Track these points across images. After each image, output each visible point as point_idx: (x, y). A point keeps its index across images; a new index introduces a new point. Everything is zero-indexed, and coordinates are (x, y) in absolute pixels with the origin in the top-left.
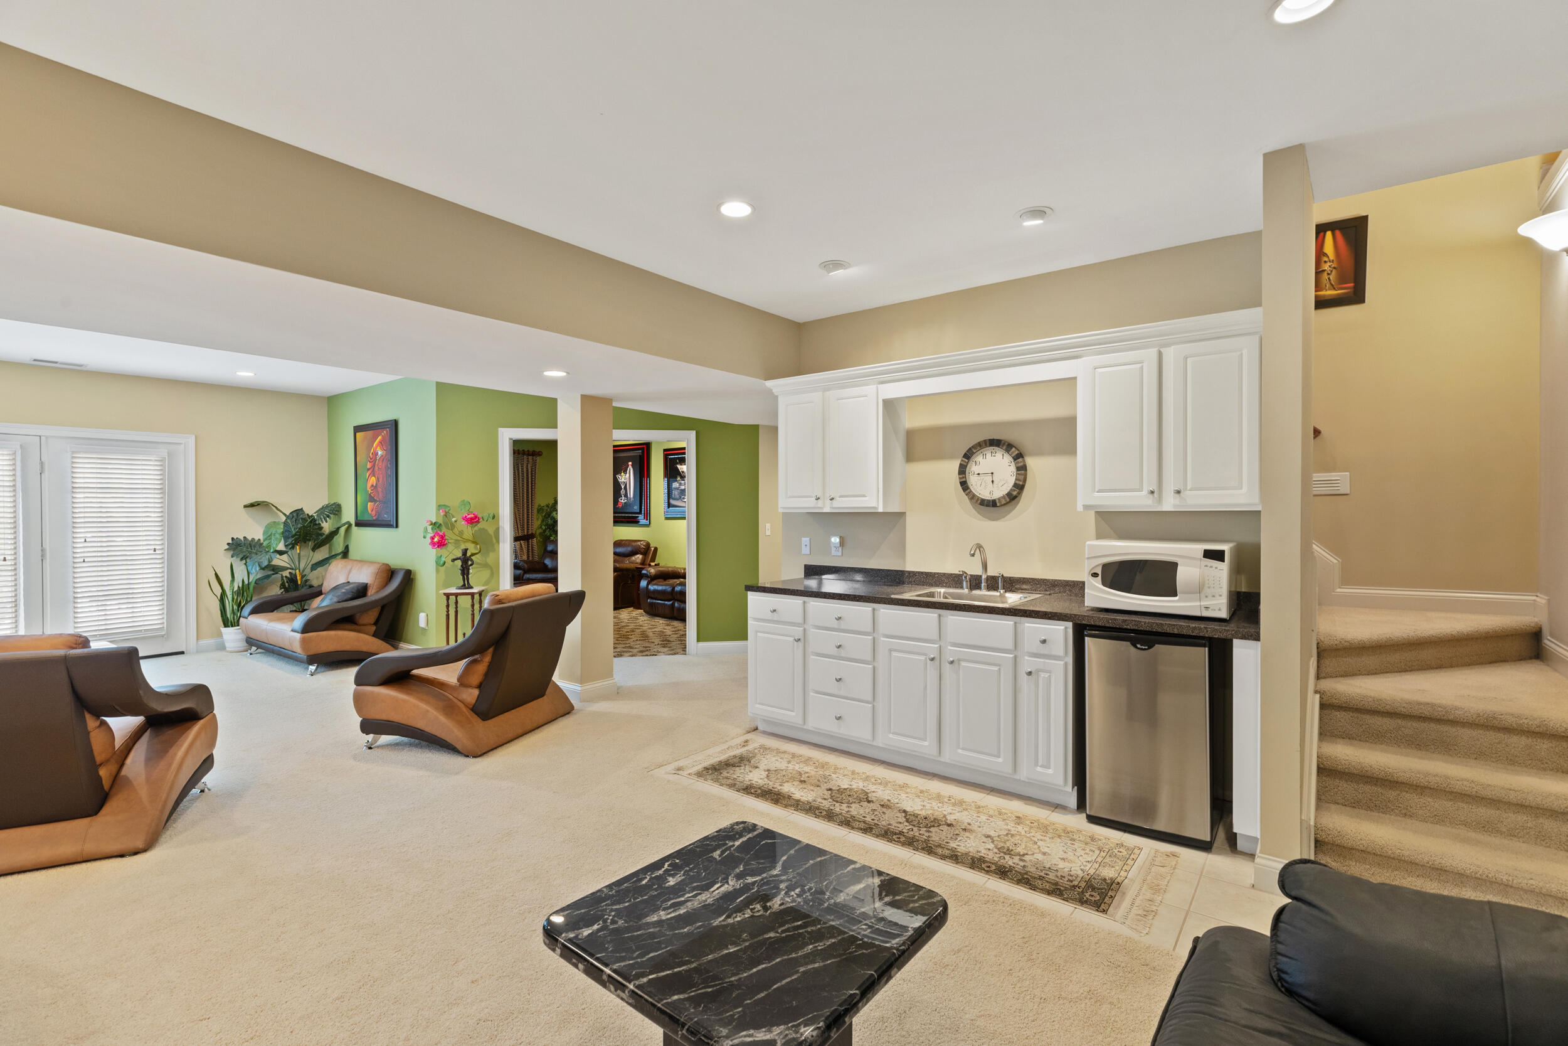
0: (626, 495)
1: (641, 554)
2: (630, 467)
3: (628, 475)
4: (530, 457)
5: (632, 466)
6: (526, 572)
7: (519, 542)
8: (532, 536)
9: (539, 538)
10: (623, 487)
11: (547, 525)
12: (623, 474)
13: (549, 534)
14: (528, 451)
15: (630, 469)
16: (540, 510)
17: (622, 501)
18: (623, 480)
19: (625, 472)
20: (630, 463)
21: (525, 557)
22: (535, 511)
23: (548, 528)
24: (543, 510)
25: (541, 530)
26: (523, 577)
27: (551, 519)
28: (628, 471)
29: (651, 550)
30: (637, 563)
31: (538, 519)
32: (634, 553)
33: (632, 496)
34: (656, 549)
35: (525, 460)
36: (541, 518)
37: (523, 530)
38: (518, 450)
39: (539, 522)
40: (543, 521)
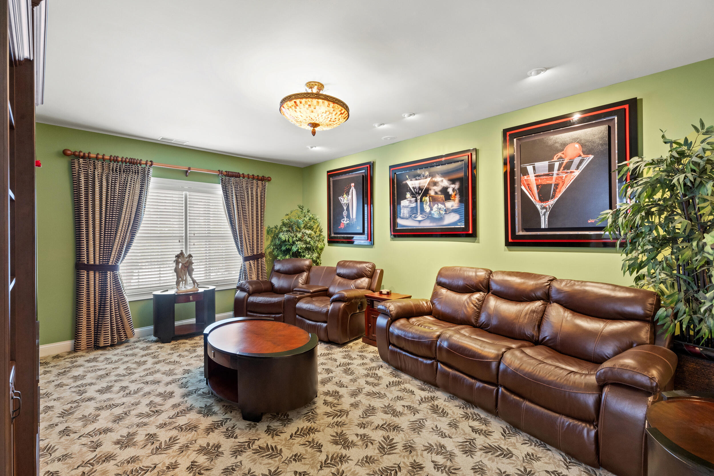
0: (348, 216)
1: (368, 277)
2: (353, 188)
3: (350, 196)
4: (260, 182)
5: (355, 187)
6: (250, 294)
7: (248, 262)
8: (262, 256)
9: (269, 257)
10: (345, 208)
11: (275, 245)
12: (345, 196)
13: (276, 254)
14: (258, 176)
15: (353, 191)
16: (269, 231)
17: (344, 222)
18: (345, 202)
19: (348, 193)
20: (353, 184)
21: (254, 278)
22: (265, 232)
23: (276, 248)
24: (272, 231)
25: (270, 250)
26: (247, 299)
27: (279, 240)
28: (350, 193)
29: (377, 273)
30: (363, 288)
31: (267, 240)
32: (359, 275)
33: (354, 216)
34: (382, 272)
35: (255, 184)
36: (270, 238)
37: (253, 250)
38: (248, 175)
39: (269, 243)
40: (272, 241)
